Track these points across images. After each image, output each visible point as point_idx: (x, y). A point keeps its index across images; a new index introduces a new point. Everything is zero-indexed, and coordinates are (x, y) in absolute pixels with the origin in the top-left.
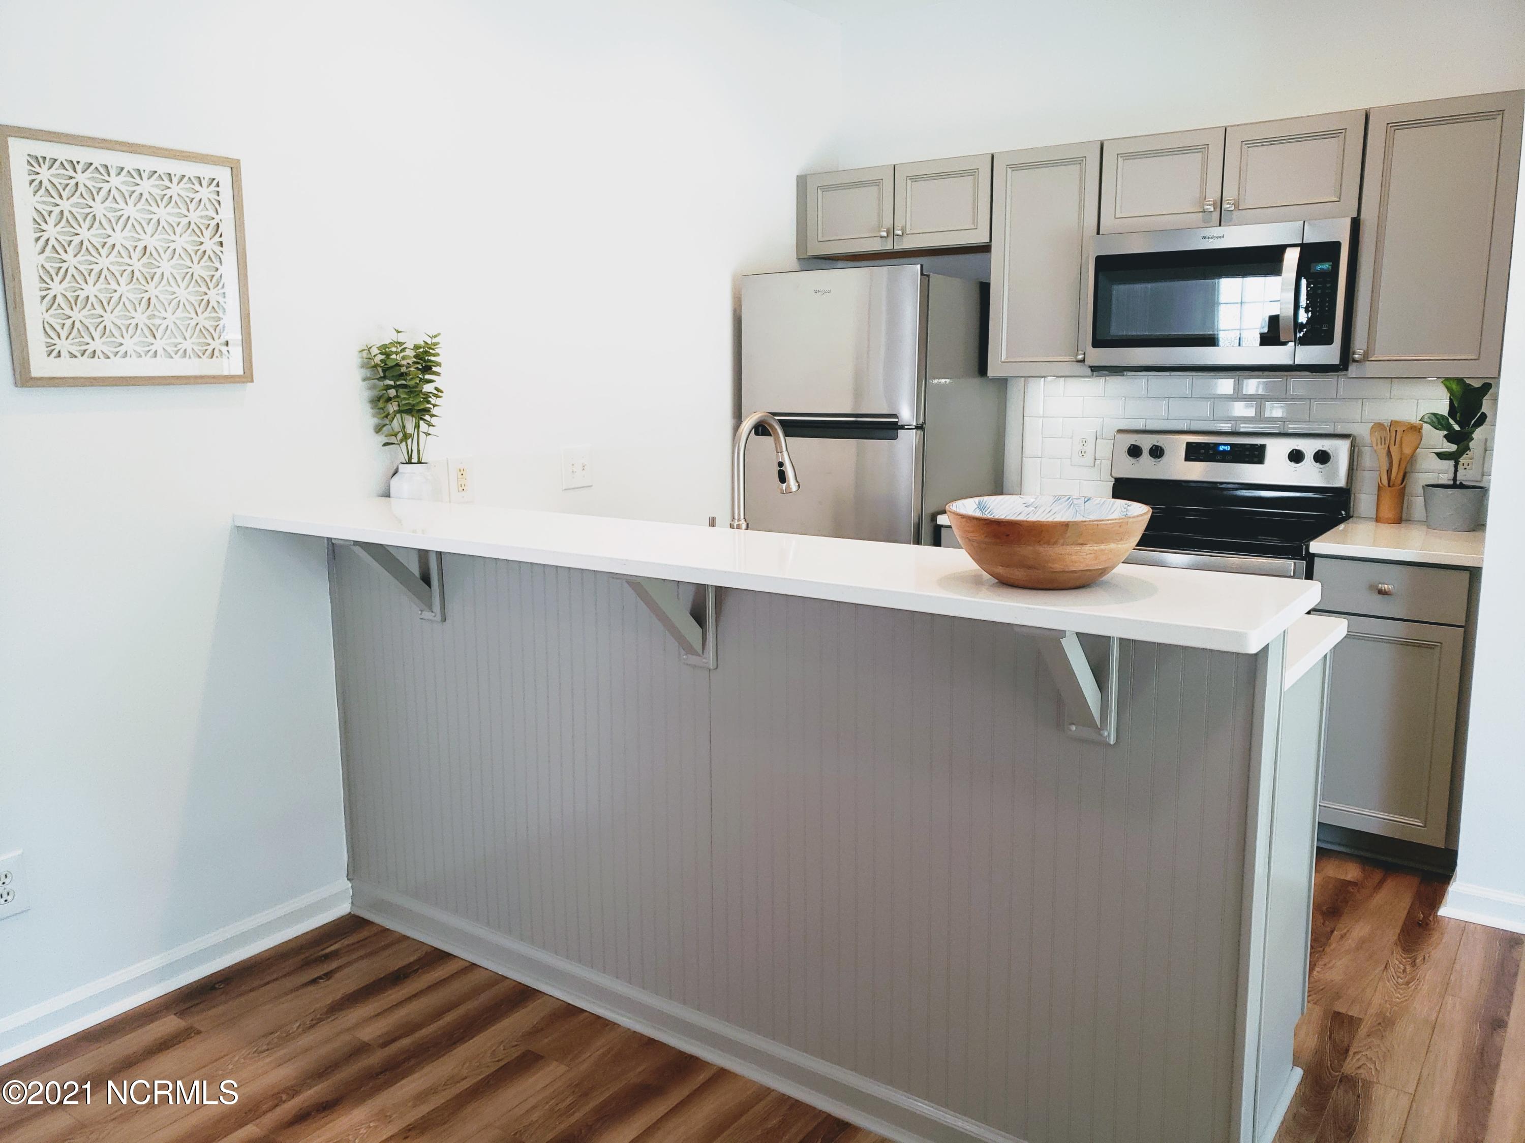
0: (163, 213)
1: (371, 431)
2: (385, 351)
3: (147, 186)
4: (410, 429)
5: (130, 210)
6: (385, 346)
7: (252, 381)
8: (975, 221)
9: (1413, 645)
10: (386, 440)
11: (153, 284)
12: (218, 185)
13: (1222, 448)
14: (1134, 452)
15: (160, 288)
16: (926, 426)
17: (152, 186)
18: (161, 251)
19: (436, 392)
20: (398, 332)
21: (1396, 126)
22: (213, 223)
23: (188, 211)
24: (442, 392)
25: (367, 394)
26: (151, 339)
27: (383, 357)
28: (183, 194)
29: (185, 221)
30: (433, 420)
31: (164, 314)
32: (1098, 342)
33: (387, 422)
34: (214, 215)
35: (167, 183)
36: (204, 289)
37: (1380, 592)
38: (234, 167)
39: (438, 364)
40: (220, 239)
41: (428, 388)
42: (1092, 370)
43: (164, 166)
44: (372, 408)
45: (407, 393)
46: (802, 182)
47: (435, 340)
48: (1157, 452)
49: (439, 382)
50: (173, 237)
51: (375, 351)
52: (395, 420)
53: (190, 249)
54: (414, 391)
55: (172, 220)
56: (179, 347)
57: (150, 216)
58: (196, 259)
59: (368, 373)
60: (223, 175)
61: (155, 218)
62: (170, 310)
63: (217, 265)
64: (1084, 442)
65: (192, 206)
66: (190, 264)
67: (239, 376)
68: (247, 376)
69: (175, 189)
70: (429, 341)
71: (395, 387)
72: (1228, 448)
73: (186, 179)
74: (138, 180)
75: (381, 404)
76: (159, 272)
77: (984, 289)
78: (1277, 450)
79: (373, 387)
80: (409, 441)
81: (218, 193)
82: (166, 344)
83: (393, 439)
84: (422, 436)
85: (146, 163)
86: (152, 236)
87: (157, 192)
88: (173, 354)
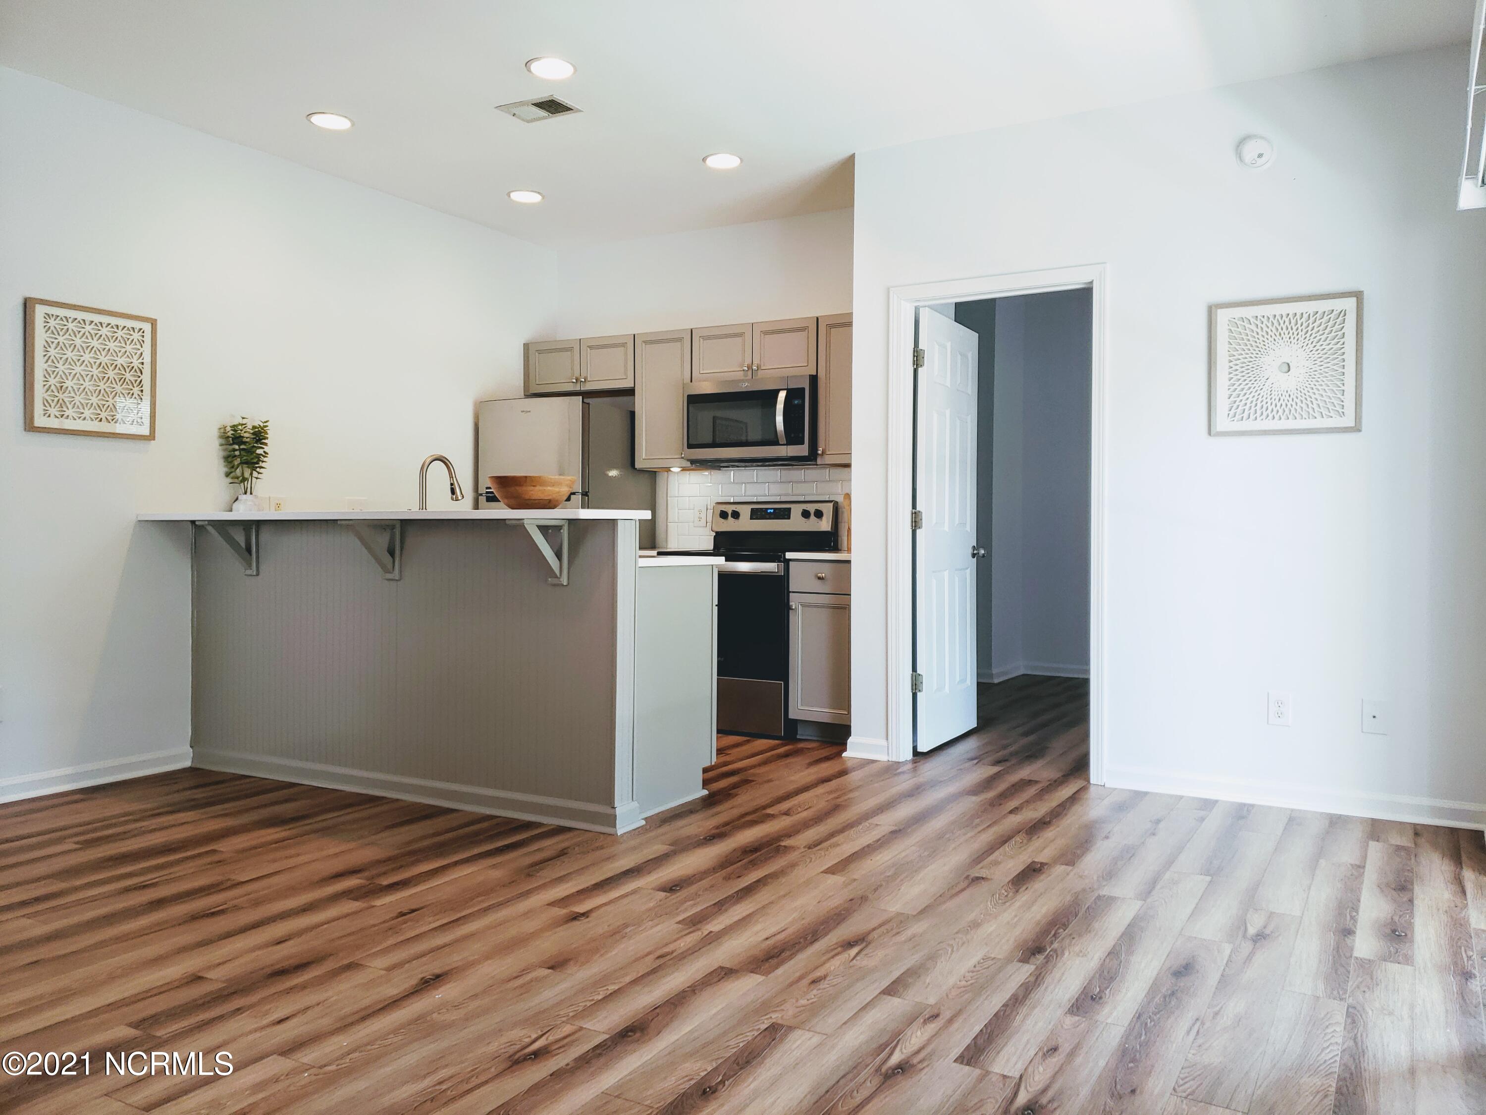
0: (112, 345)
1: (223, 475)
2: (234, 428)
3: (104, 331)
4: (247, 475)
5: (95, 343)
6: (234, 426)
7: (154, 440)
8: (626, 373)
9: (838, 608)
10: (231, 481)
11: (102, 383)
12: (143, 332)
13: (769, 511)
14: (724, 515)
15: (107, 385)
16: (590, 494)
17: (108, 331)
18: (109, 365)
19: (264, 454)
20: (243, 418)
21: (830, 326)
22: (139, 352)
23: (126, 344)
24: (268, 454)
25: (222, 454)
26: (99, 412)
27: (233, 432)
28: (124, 336)
29: (123, 350)
30: (261, 470)
31: (107, 399)
32: (690, 446)
33: (233, 470)
34: (140, 347)
35: (116, 330)
36: (131, 387)
37: (819, 578)
38: (153, 323)
39: (267, 438)
40: (142, 361)
41: (259, 451)
42: (691, 463)
43: (114, 321)
44: (224, 462)
45: (246, 453)
46: (526, 347)
47: (265, 424)
48: (736, 515)
49: (266, 449)
50: (116, 358)
51: (228, 429)
52: (238, 470)
53: (125, 365)
54: (250, 451)
55: (117, 349)
56: (114, 417)
57: (104, 347)
58: (128, 370)
59: (223, 441)
60: (147, 327)
61: (107, 348)
62: (111, 397)
63: (140, 375)
64: (700, 511)
65: (128, 343)
66: (124, 373)
67: (147, 436)
68: (152, 437)
69: (120, 333)
70: (262, 425)
71: (240, 450)
72: (772, 511)
73: (126, 329)
74: (100, 328)
75: (230, 459)
76: (107, 376)
77: (632, 414)
78: (796, 511)
79: (225, 450)
80: (246, 483)
81: (143, 336)
82: (108, 415)
83: (236, 480)
84: (254, 480)
85: (105, 319)
86: (105, 357)
87: (110, 334)
88: (111, 421)
